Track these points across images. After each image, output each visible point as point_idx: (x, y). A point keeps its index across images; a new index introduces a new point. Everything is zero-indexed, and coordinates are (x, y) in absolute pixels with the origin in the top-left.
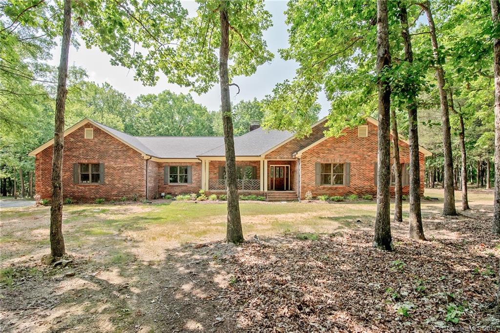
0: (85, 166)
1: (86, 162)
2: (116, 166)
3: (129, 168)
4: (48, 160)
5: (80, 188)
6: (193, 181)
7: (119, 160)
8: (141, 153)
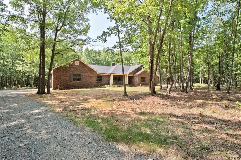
0: (75, 75)
1: (76, 73)
2: (87, 75)
3: (91, 76)
4: (59, 72)
5: (74, 83)
6: (104, 81)
7: (88, 73)
8: (97, 71)
